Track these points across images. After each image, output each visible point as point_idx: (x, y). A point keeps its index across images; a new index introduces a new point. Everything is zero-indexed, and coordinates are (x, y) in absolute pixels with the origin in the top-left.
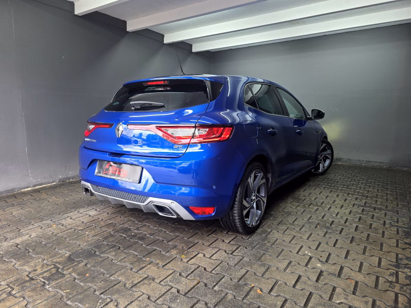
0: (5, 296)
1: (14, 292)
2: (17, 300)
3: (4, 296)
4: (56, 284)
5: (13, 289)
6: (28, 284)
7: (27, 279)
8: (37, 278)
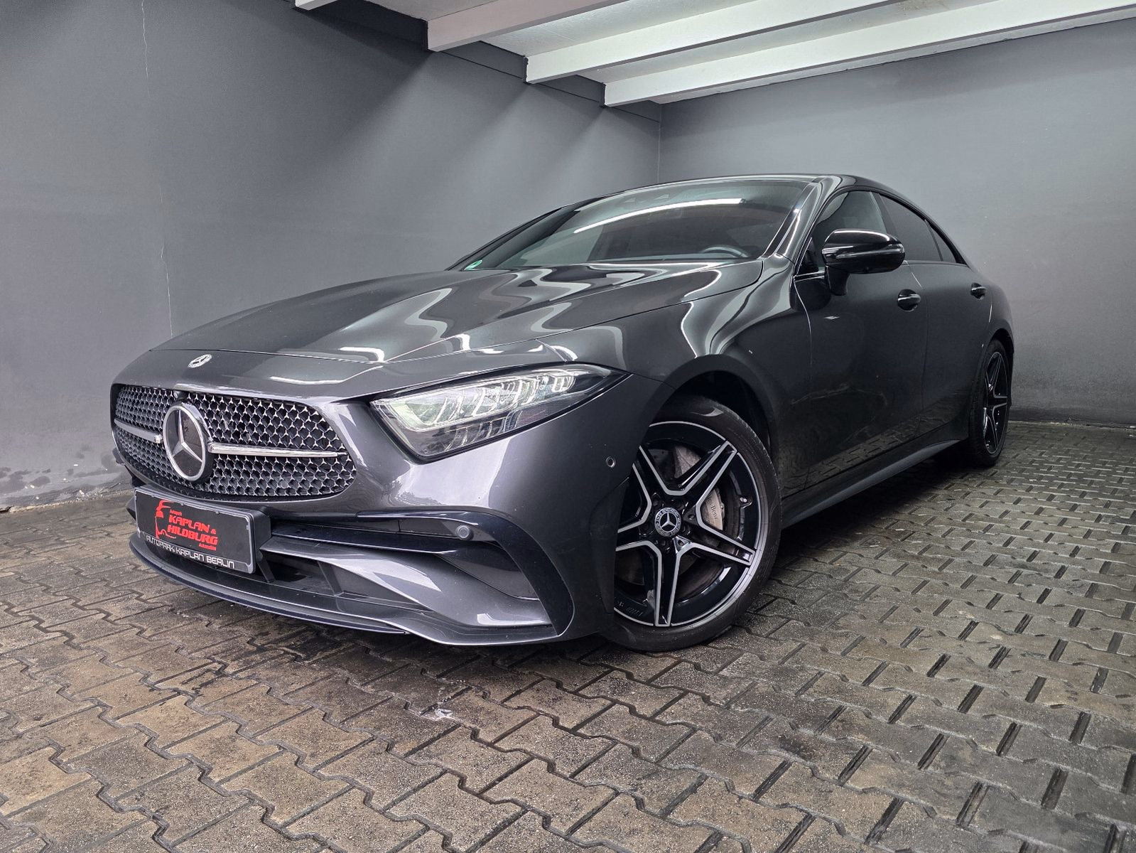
0: (213, 677)
1: (229, 670)
2: (244, 684)
3: (209, 676)
4: (323, 658)
5: (225, 666)
6: (258, 657)
7: (251, 648)
8: (274, 646)
